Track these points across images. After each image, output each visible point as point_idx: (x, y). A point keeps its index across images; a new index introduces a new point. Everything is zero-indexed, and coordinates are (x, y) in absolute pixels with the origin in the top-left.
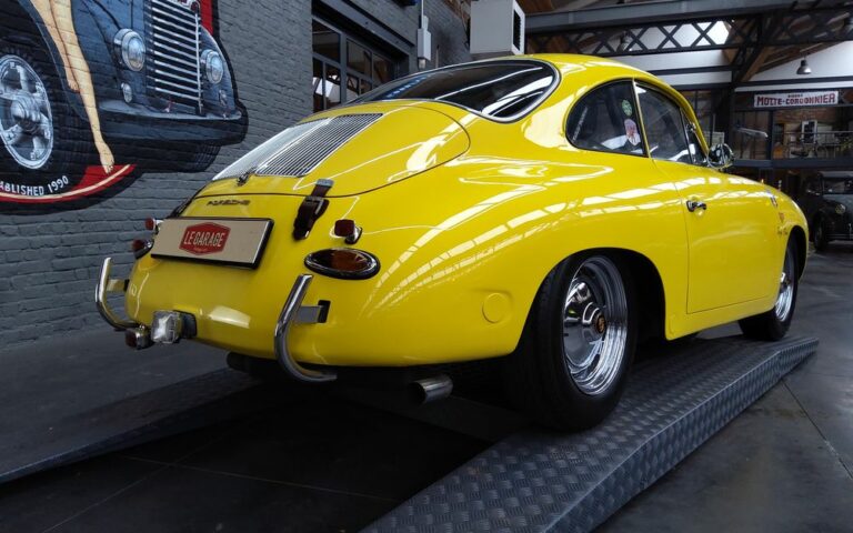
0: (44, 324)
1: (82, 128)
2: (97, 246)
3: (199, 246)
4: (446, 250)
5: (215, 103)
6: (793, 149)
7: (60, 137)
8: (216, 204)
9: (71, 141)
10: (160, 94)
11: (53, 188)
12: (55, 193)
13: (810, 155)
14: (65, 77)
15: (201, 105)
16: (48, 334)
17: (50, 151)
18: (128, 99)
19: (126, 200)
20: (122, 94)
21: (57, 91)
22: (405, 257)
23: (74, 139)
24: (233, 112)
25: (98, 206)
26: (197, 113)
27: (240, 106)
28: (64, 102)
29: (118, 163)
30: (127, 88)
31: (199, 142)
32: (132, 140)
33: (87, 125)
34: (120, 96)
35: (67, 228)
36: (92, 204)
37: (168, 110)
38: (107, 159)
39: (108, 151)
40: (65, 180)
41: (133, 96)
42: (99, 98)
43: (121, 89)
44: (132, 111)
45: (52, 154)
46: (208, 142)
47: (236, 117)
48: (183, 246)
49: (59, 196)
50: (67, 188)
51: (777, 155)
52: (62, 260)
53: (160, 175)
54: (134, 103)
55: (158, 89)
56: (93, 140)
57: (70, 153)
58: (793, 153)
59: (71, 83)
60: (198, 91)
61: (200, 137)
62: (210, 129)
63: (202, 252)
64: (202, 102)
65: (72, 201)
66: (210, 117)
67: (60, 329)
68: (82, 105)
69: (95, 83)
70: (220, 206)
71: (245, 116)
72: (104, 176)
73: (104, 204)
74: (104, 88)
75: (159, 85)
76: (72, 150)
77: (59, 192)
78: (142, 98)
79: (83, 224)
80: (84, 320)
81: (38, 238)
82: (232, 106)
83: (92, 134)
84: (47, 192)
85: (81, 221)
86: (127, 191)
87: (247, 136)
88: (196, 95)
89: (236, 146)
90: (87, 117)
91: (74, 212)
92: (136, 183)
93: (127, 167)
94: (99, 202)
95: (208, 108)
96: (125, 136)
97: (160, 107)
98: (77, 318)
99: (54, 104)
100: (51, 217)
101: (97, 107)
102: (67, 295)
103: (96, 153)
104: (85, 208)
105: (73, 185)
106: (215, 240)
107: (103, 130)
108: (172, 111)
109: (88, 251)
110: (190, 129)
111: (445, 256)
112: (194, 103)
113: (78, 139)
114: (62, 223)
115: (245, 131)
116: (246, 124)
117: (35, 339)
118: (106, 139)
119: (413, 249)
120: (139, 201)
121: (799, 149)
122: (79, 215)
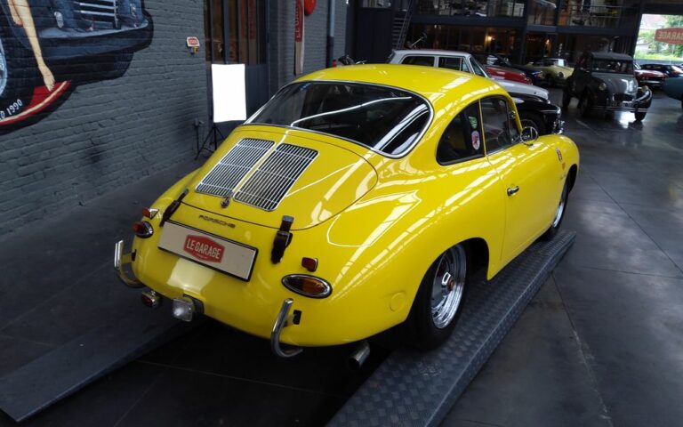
0: (17, 219)
1: (28, 57)
2: (47, 152)
3: (200, 253)
4: (369, 262)
5: (127, 16)
6: (574, 18)
7: (12, 67)
8: (206, 218)
9: (21, 69)
10: (84, 15)
11: (11, 111)
12: (13, 114)
13: (586, 23)
14: (10, 14)
15: (116, 20)
16: (21, 226)
17: (5, 80)
18: (60, 25)
19: (67, 110)
20: (56, 21)
21: (5, 27)
22: (345, 270)
23: (22, 67)
24: (142, 22)
25: (46, 119)
26: (114, 28)
27: (146, 14)
28: (12, 36)
29: (58, 81)
30: (59, 15)
31: (116, 52)
32: (67, 60)
33: (31, 53)
34: (54, 23)
35: (25, 141)
36: (41, 118)
37: (91, 29)
38: (49, 79)
39: (49, 72)
40: (19, 103)
41: (65, 22)
42: (39, 28)
43: (55, 17)
44: (64, 35)
45: (8, 83)
46: (123, 51)
47: (144, 25)
48: (186, 249)
49: (16, 117)
50: (22, 109)
51: (562, 21)
52: (25, 167)
53: (90, 85)
54: (66, 27)
55: (83, 12)
56: (37, 65)
57: (20, 79)
58: (573, 21)
59: (16, 19)
60: (114, 8)
61: (116, 48)
62: (125, 39)
63: (203, 259)
64: (118, 17)
65: (26, 119)
66: (124, 29)
67: (28, 221)
68: (25, 36)
69: (35, 15)
70: (210, 222)
71: (151, 23)
72: (49, 94)
73: (50, 117)
74: (42, 19)
75: (84, 8)
76: (22, 77)
77: (17, 112)
78: (71, 21)
79: (36, 136)
80: (45, 211)
81: (5, 153)
82: (141, 16)
83: (35, 61)
84: (7, 115)
85: (34, 134)
86: (66, 104)
87: (153, 39)
88: (111, 11)
89: (145, 50)
90: (31, 46)
91: (29, 127)
92: (72, 94)
93: (64, 83)
94: (46, 116)
95: (123, 20)
96: (61, 57)
97: (85, 27)
98: (39, 210)
99: (4, 40)
100: (12, 134)
101: (38, 36)
102: (31, 194)
103: (40, 76)
104: (36, 123)
105: (26, 105)
106: (214, 252)
107: (44, 55)
108: (95, 29)
109: (42, 157)
110: (110, 42)
111: (369, 266)
112: (111, 19)
113: (26, 66)
114: (21, 138)
115: (151, 36)
116: (153, 30)
117: (11, 231)
118: (47, 63)
119: (349, 264)
120: (76, 110)
121: (578, 19)
122: (32, 129)
